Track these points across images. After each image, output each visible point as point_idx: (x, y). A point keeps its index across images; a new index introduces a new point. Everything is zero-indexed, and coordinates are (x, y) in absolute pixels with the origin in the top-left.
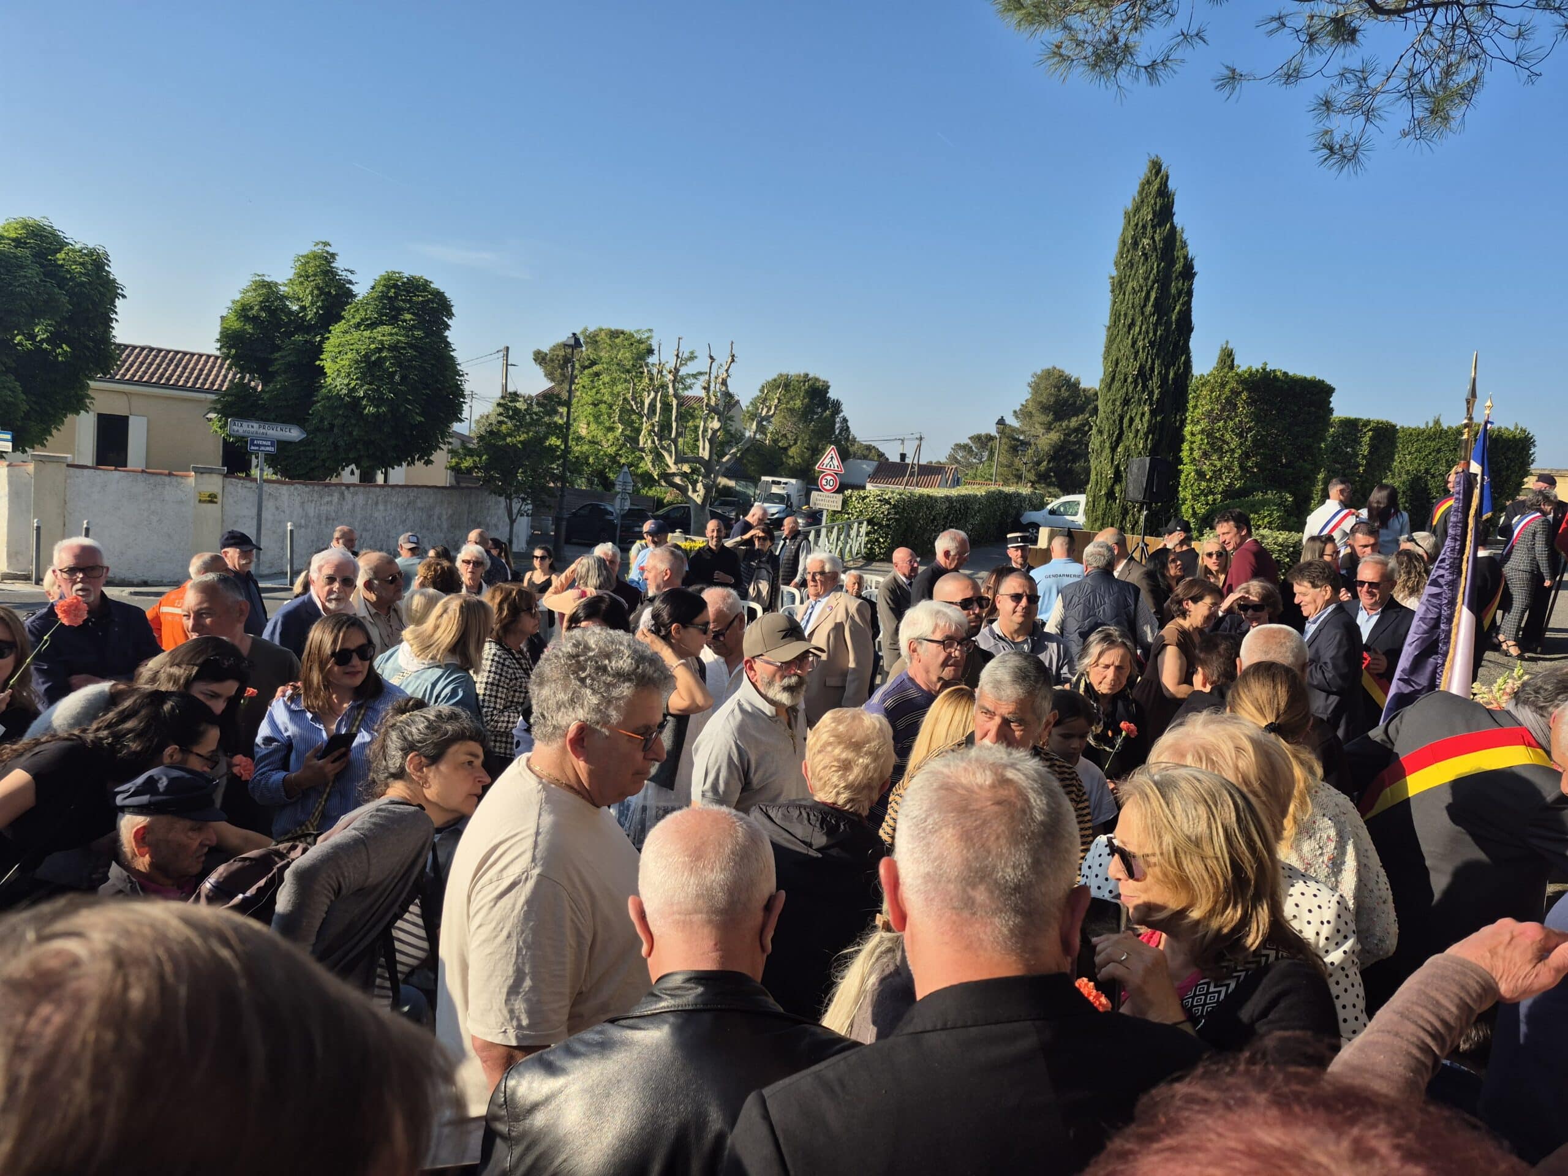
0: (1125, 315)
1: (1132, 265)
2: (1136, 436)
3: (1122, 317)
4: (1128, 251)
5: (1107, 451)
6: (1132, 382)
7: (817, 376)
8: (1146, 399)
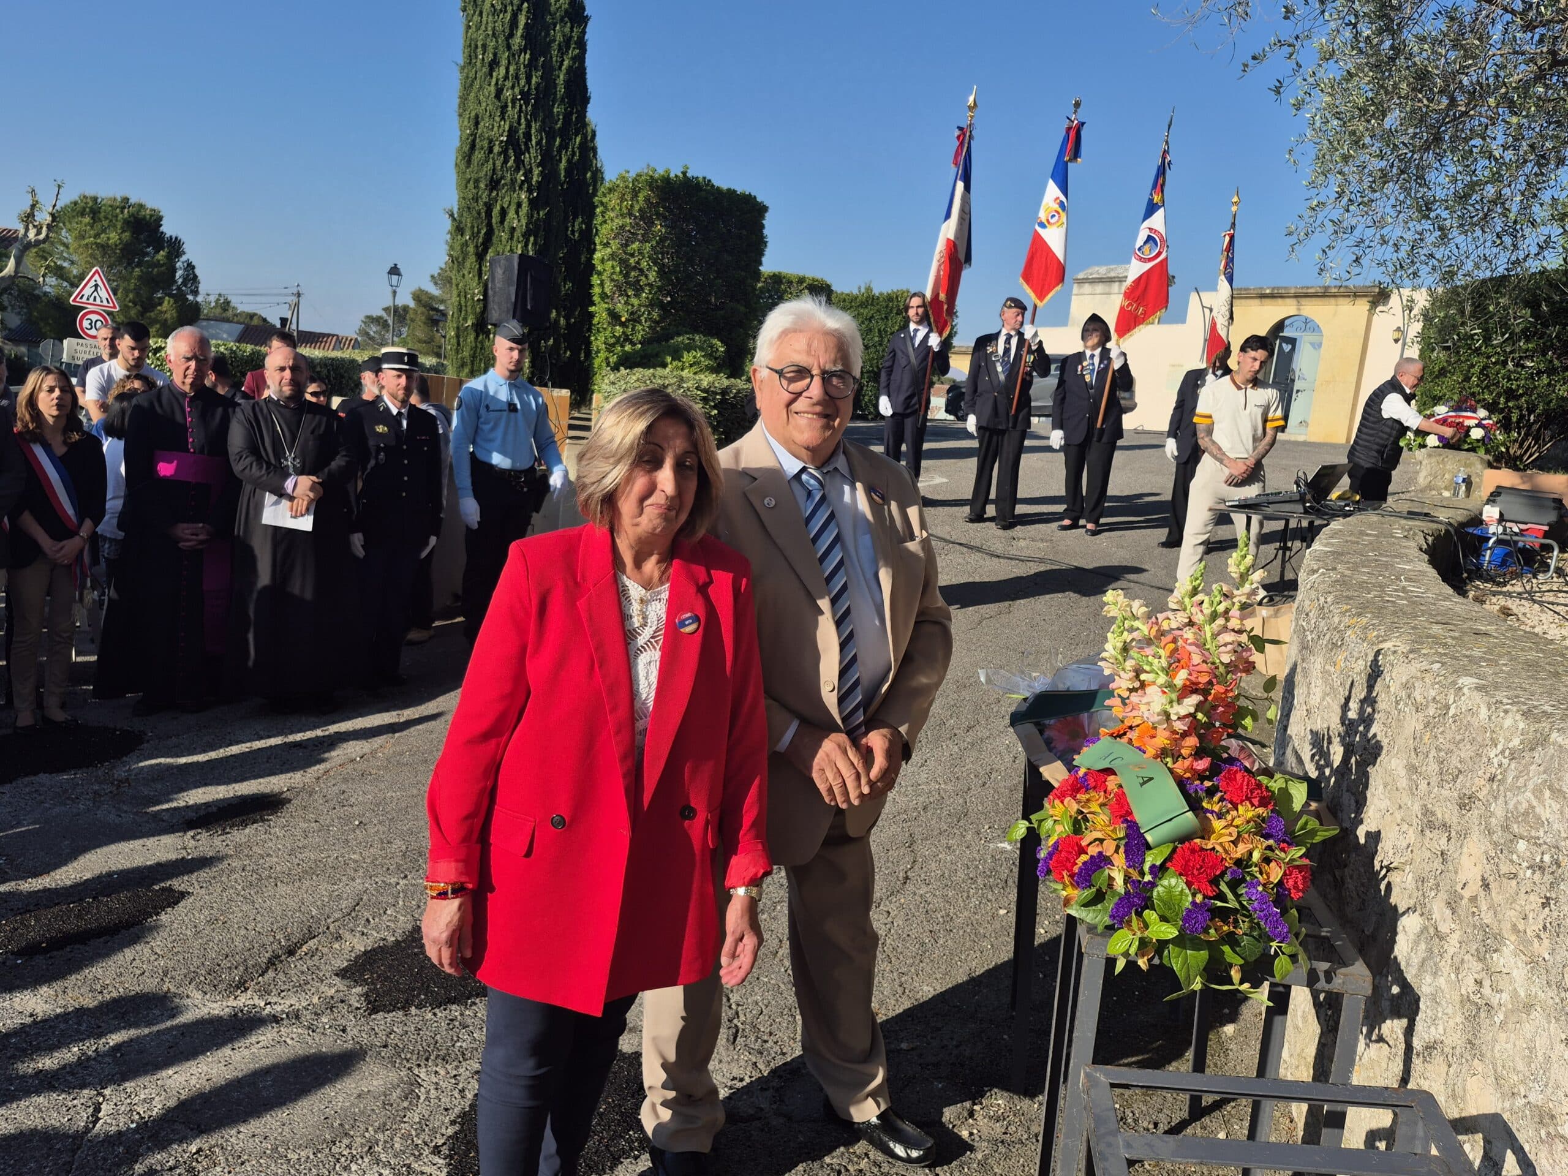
0: (484, 46)
2: (512, 238)
3: (480, 50)
5: (472, 259)
6: (500, 154)
7: (143, 201)
8: (523, 182)
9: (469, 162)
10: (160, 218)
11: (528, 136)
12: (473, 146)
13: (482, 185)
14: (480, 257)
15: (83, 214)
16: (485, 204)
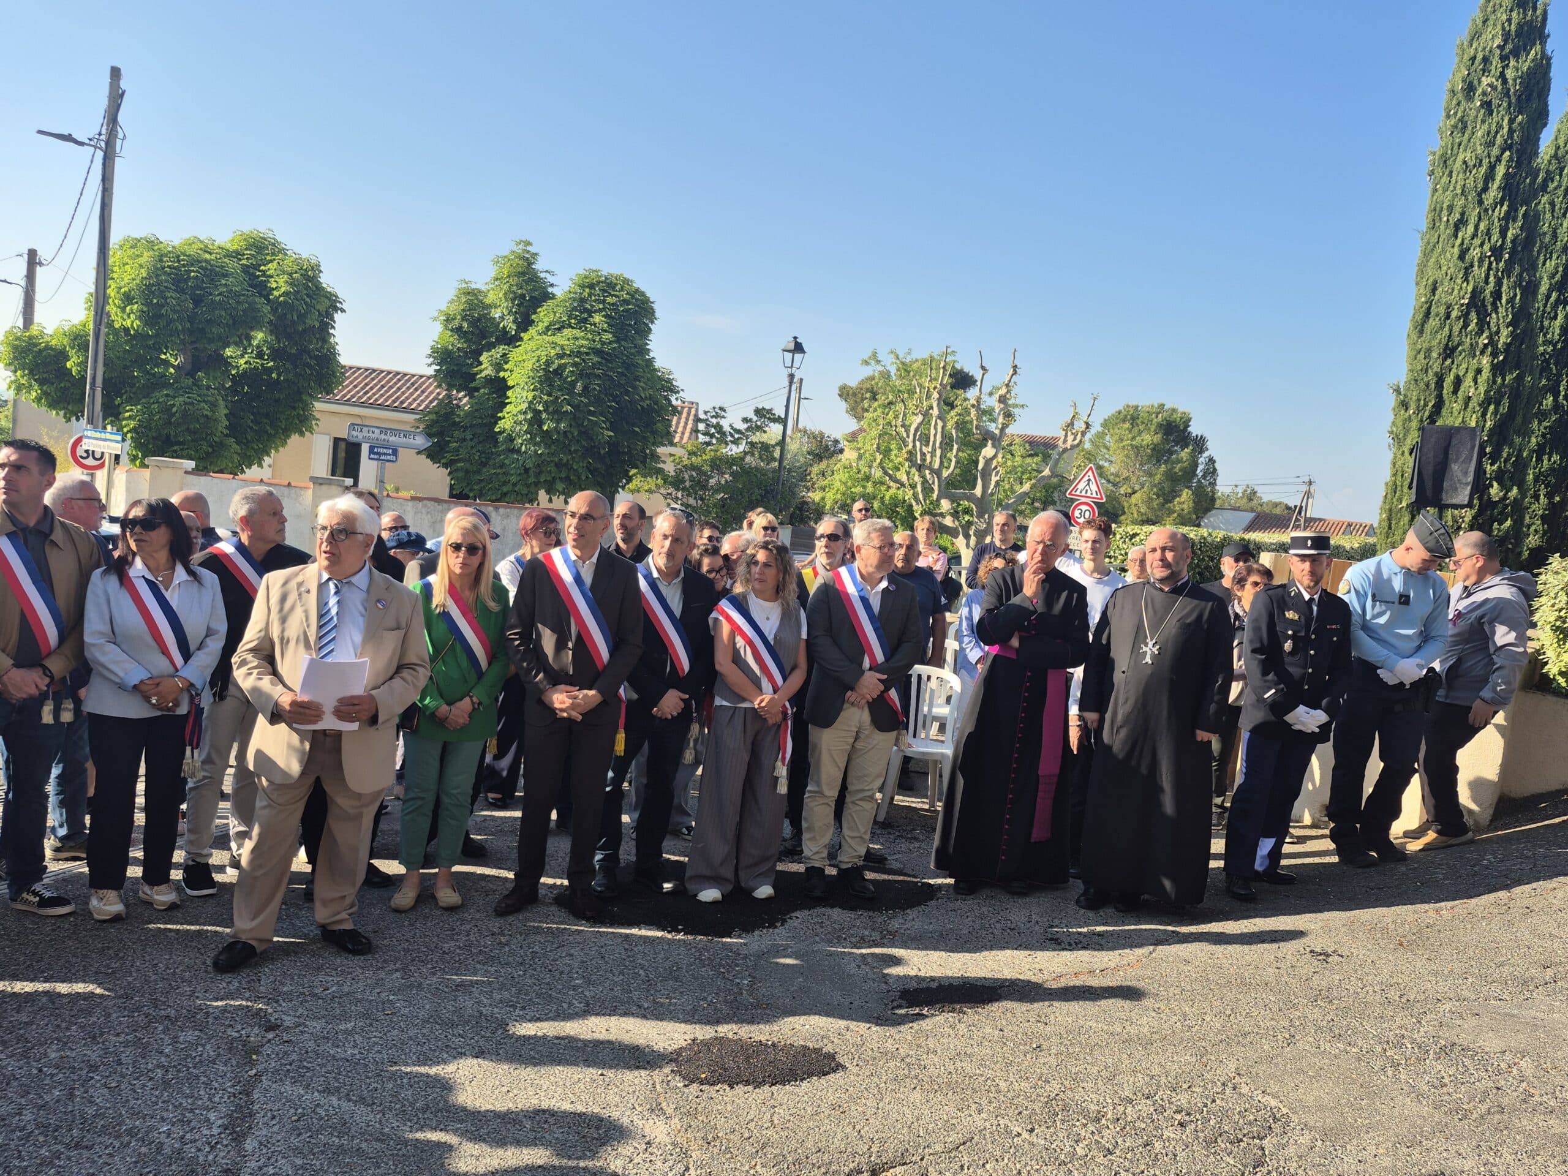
0: (1451, 207)
1: (1465, 127)
2: (1465, 408)
3: (1444, 213)
4: (1458, 103)
6: (1458, 318)
7: (1176, 406)
8: (1486, 346)
9: (1421, 332)
10: (1190, 420)
11: (1497, 295)
12: (1427, 314)
13: (1434, 355)
15: (1124, 421)
16: (1436, 374)
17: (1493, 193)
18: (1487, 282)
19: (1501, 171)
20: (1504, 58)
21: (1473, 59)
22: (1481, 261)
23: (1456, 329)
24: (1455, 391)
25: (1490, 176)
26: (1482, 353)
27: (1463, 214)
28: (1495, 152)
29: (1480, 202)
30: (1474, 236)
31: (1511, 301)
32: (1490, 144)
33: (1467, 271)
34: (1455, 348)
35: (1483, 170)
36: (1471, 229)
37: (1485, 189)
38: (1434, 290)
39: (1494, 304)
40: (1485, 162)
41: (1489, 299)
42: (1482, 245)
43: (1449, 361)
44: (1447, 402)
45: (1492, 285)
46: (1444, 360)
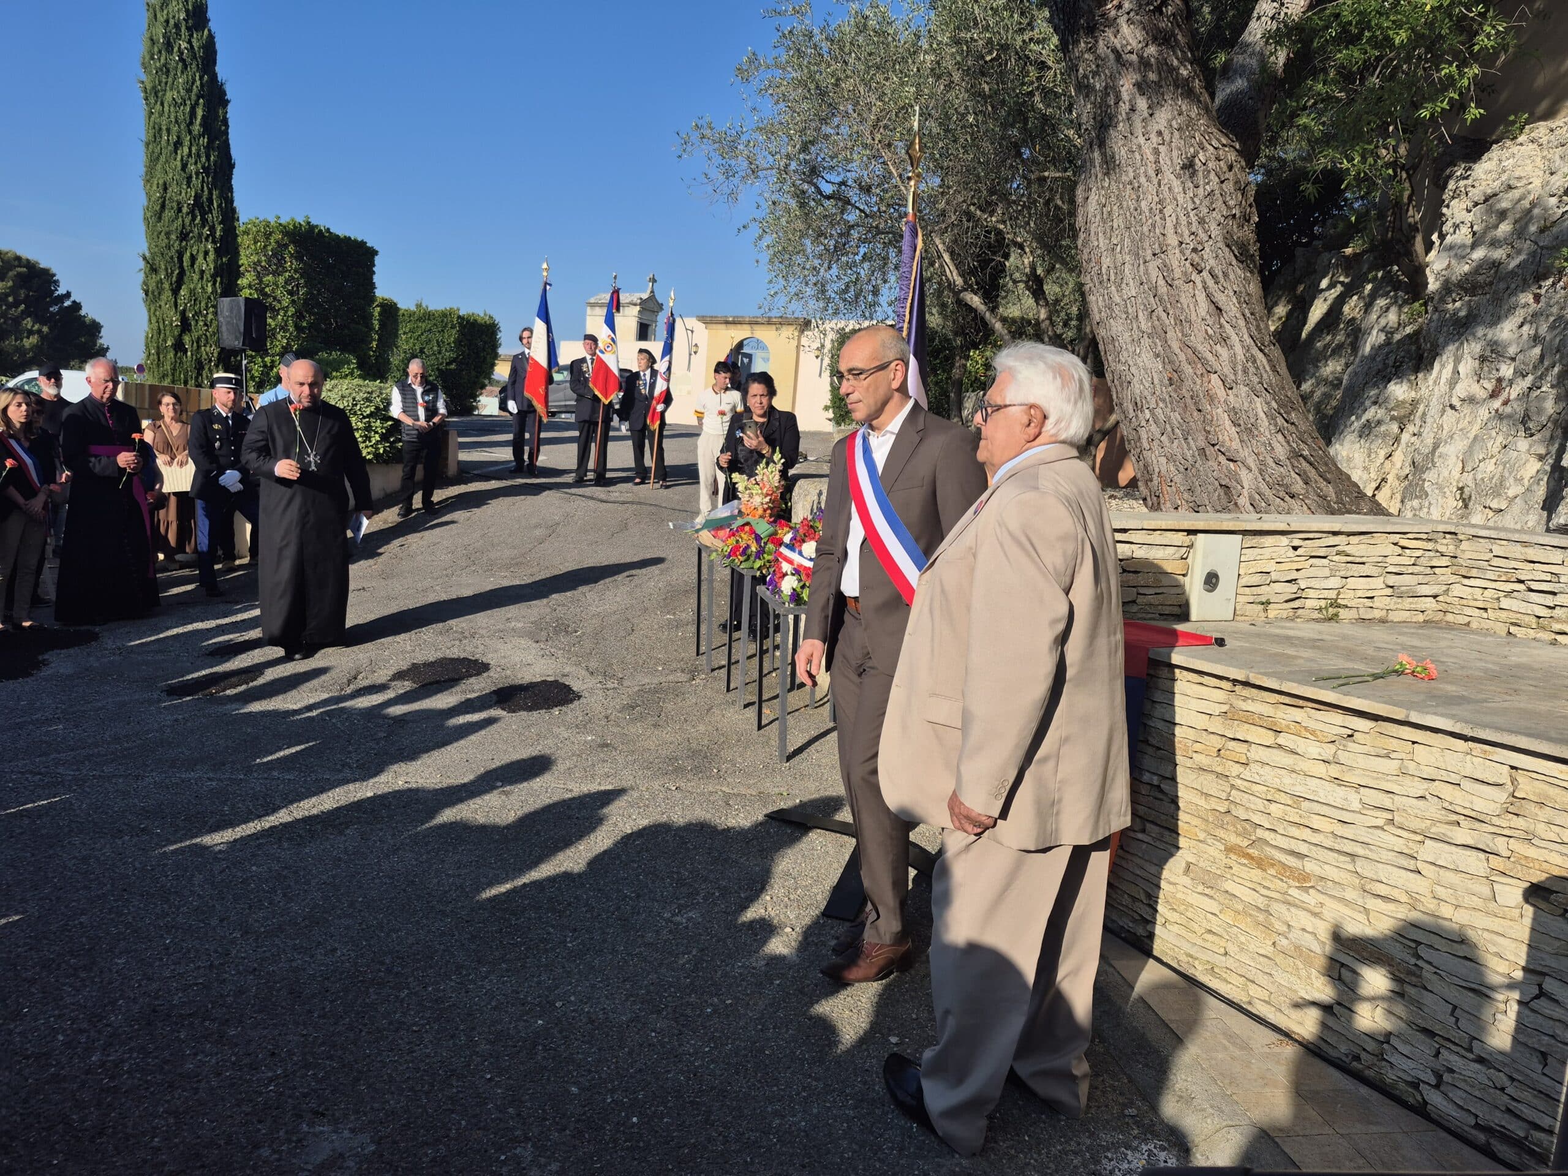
0: (168, 131)
1: (168, 71)
2: (202, 278)
4: (160, 52)
6: (188, 214)
8: (208, 236)
9: (160, 219)
11: (210, 200)
12: (163, 206)
13: (173, 237)
14: (176, 292)
16: (177, 251)
17: (197, 128)
18: (202, 190)
19: (200, 113)
20: (188, 28)
21: (167, 21)
22: (197, 174)
23: (187, 221)
24: (192, 265)
25: (193, 114)
26: (207, 240)
27: (178, 137)
28: (193, 97)
29: (190, 132)
30: (190, 155)
31: (219, 206)
32: (189, 91)
33: (189, 179)
34: (187, 234)
35: (188, 109)
36: (186, 150)
37: (191, 123)
38: (165, 189)
39: (209, 207)
40: (188, 102)
41: (206, 204)
42: (196, 163)
43: (184, 243)
44: (188, 273)
45: (206, 193)
46: (181, 241)
